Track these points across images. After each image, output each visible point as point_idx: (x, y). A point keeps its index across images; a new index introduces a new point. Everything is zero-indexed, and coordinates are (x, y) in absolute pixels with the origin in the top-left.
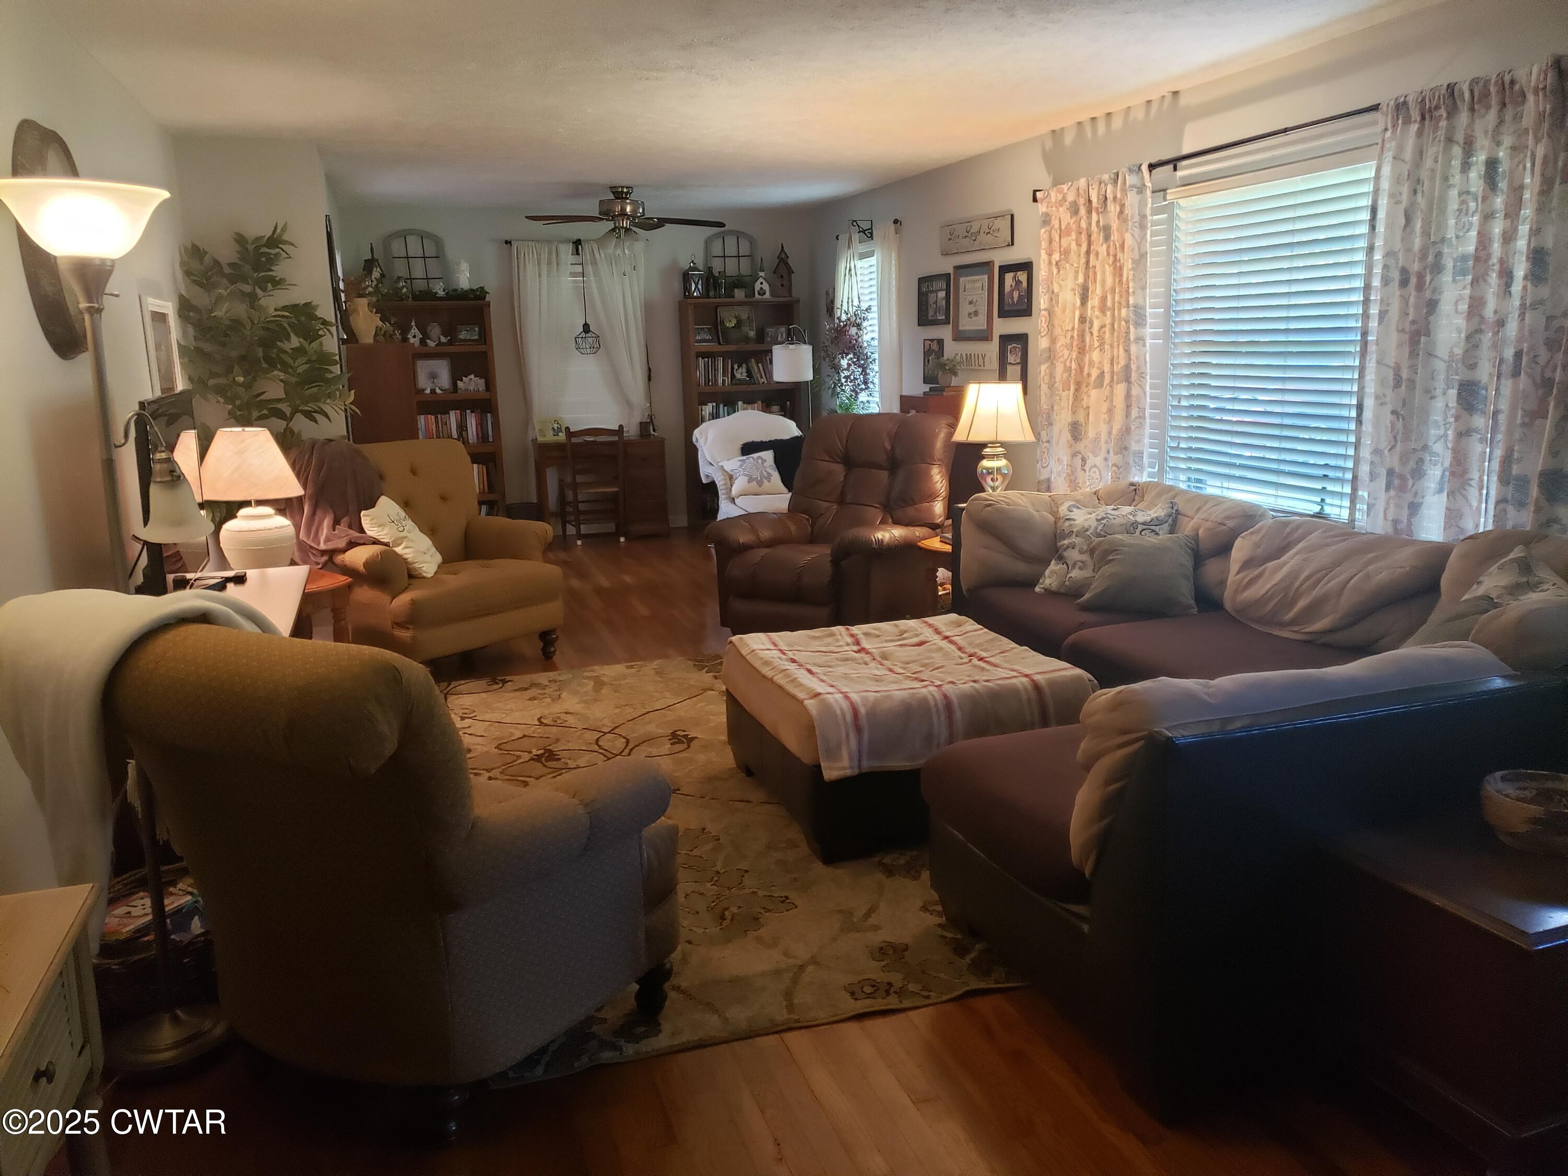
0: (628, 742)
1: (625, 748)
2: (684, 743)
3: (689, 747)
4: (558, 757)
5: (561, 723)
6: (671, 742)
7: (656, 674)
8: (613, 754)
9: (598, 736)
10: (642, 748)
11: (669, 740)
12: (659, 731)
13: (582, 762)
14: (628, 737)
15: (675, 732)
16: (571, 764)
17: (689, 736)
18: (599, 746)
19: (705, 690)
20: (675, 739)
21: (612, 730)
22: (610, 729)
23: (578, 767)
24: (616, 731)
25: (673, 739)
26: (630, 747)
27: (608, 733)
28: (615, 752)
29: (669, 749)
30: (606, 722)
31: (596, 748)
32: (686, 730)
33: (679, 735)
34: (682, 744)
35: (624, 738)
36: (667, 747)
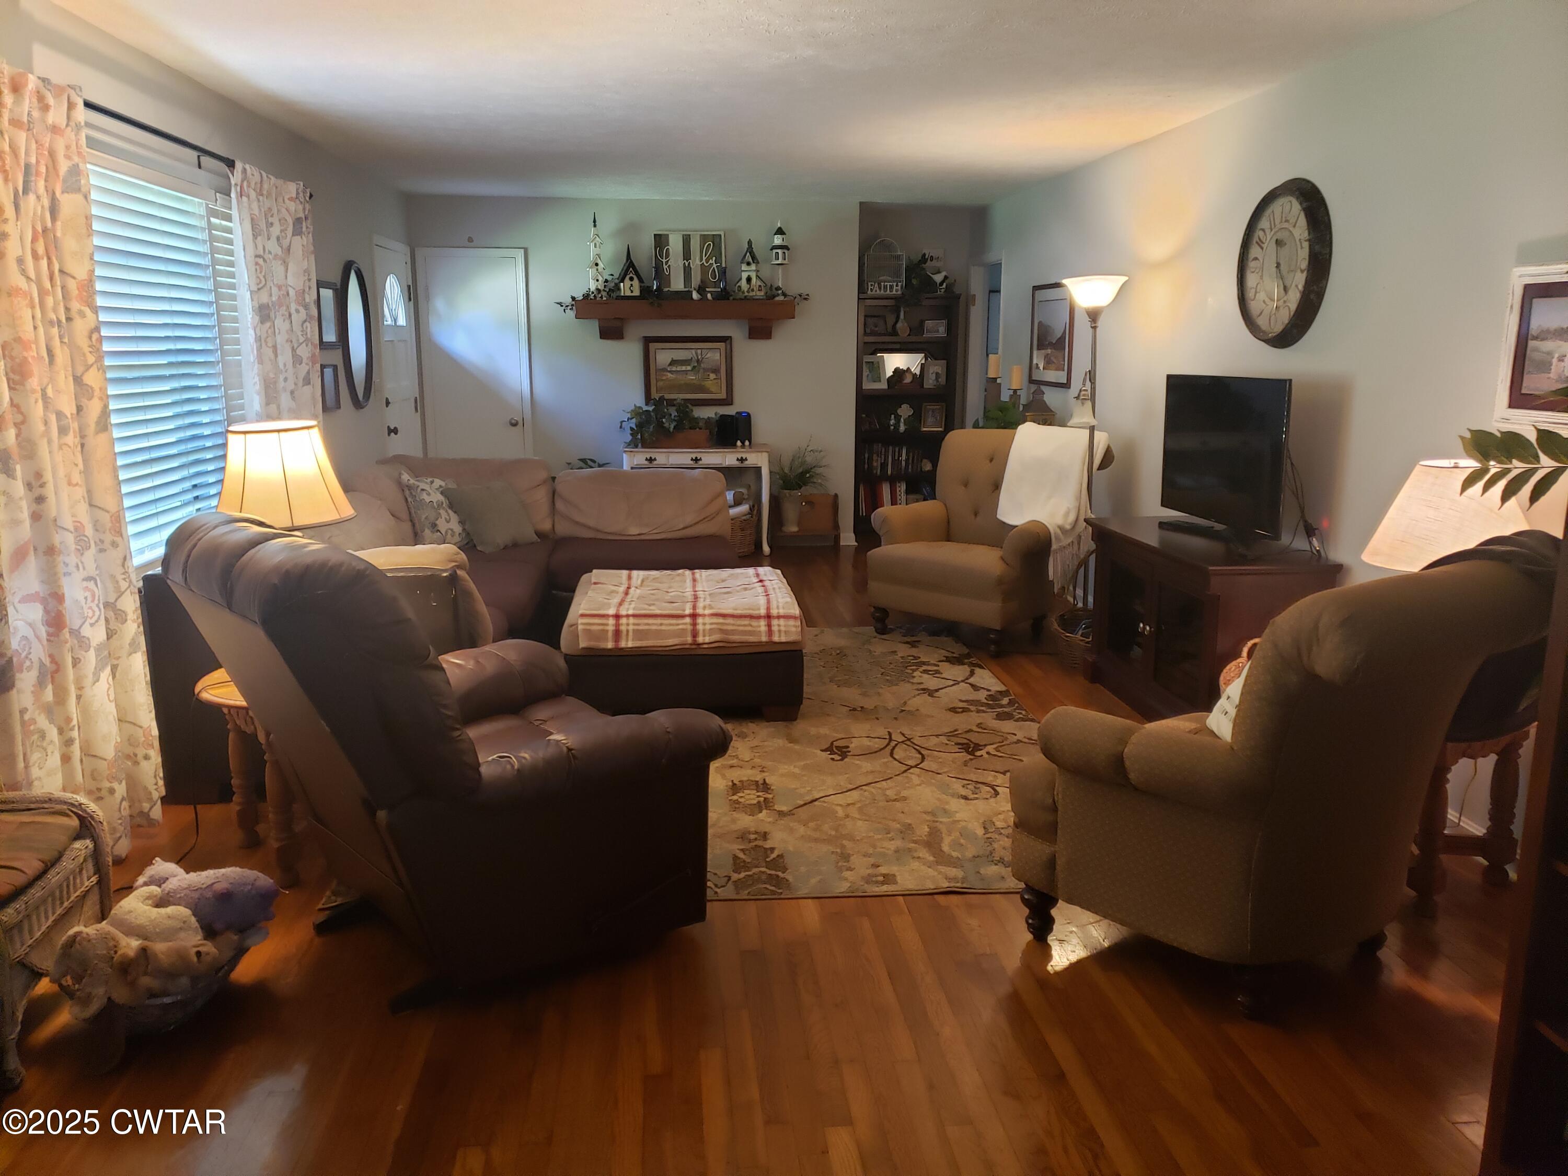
0: (892, 754)
1: (894, 748)
2: (836, 747)
3: (832, 744)
4: (960, 747)
5: (968, 784)
6: (849, 749)
7: (849, 856)
8: (905, 744)
9: (923, 764)
10: (876, 746)
11: (849, 752)
12: (858, 762)
13: (934, 740)
14: (891, 759)
15: (842, 760)
16: (943, 739)
17: (829, 753)
18: (920, 753)
19: (790, 813)
20: (844, 752)
21: (909, 769)
22: (911, 771)
23: (937, 736)
24: (905, 768)
25: (846, 752)
26: (890, 746)
27: (912, 767)
28: (904, 745)
29: (852, 743)
30: (916, 780)
31: (924, 752)
32: (831, 761)
33: (839, 755)
34: (838, 745)
35: (895, 759)
36: (854, 745)
